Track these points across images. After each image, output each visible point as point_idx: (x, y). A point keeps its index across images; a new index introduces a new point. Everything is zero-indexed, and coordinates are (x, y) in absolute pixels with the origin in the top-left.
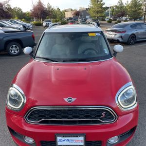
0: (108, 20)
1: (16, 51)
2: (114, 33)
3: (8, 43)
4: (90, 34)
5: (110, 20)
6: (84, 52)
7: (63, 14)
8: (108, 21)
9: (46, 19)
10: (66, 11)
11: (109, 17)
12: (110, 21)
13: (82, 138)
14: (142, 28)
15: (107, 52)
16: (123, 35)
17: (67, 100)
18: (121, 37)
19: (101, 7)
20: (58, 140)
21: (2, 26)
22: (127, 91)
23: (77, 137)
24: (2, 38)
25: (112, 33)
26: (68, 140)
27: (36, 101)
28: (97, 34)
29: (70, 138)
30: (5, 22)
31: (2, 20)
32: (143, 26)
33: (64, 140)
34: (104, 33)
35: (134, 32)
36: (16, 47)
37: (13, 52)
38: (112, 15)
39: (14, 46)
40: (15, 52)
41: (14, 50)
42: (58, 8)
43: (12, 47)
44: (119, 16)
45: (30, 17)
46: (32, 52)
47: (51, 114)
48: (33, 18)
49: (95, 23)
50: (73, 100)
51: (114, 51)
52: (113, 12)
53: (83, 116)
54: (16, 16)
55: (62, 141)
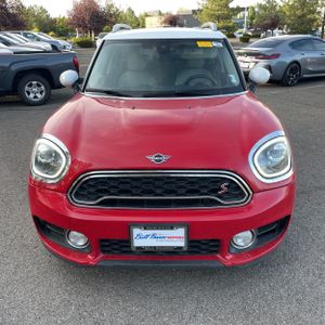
0: (242, 35)
1: (39, 96)
3: (23, 75)
4: (200, 44)
5: (246, 35)
7: (141, 21)
8: (241, 38)
9: (102, 31)
10: (147, 15)
11: (244, 30)
12: (245, 39)
14: (315, 50)
15: (235, 80)
16: (273, 62)
17: (152, 158)
18: (269, 67)
19: (227, 6)
20: (135, 236)
24: (7, 65)
25: (248, 59)
26: (154, 236)
27: (90, 165)
28: (214, 44)
30: (12, 35)
32: (318, 45)
33: (147, 236)
35: (298, 57)
36: (38, 85)
37: (32, 95)
38: (251, 26)
39: (34, 83)
40: (35, 97)
41: (35, 92)
42: (130, 9)
43: (31, 85)
44: (265, 28)
45: (65, 28)
46: (78, 81)
47: (121, 187)
48: (73, 31)
49: (212, 24)
50: (164, 158)
52: (252, 18)
53: (183, 191)
54: (34, 24)
55: (142, 238)
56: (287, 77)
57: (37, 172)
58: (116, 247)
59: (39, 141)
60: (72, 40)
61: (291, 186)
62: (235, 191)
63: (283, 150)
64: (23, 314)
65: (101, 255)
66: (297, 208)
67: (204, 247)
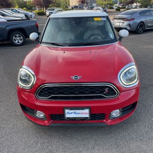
0: (116, 8)
1: (20, 41)
2: (122, 21)
3: (12, 32)
5: (119, 7)
6: (89, 37)
7: (68, 2)
9: (49, 7)
11: (118, 5)
12: (118, 10)
13: (87, 111)
14: (151, 15)
15: (112, 36)
16: (131, 22)
18: (129, 25)
20: (66, 113)
21: (3, 15)
22: (129, 70)
23: (83, 109)
24: (4, 27)
25: (119, 21)
26: (75, 113)
28: (102, 19)
29: (77, 111)
30: (6, 11)
31: (2, 9)
33: (72, 113)
34: (111, 21)
35: (143, 19)
36: (19, 36)
37: (17, 41)
38: (121, 2)
40: (18, 42)
41: (18, 40)
43: (16, 37)
44: (128, 4)
45: (31, 5)
46: (38, 38)
47: (59, 91)
48: (35, 7)
49: (101, 8)
50: (79, 78)
51: (119, 36)
53: (88, 92)
54: (16, 4)
55: (70, 114)
56: (138, 29)
57: (21, 84)
58: (58, 117)
59: (21, 69)
60: (35, 12)
61: (137, 89)
62: (112, 91)
63: (134, 72)
64: (17, 148)
65: (51, 121)
66: (141, 96)
67: (97, 117)
